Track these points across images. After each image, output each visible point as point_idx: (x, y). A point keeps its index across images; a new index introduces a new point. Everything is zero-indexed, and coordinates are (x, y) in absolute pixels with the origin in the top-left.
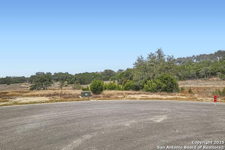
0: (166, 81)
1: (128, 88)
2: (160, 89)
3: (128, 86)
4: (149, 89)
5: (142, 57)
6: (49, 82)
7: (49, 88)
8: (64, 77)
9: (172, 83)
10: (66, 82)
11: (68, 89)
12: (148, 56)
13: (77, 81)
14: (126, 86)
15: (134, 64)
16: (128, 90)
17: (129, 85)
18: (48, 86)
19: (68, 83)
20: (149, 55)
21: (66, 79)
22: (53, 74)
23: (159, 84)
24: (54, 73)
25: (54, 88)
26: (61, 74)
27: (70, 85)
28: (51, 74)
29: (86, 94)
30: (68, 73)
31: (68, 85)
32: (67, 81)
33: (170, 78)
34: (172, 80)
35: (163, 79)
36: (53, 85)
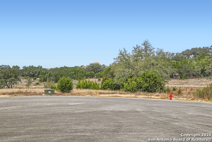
0: (148, 79)
1: (106, 87)
2: (141, 88)
3: (107, 85)
4: (128, 88)
5: (125, 50)
6: (15, 79)
7: (15, 86)
8: (36, 73)
9: (155, 81)
10: (37, 79)
11: (38, 88)
12: (133, 49)
13: (52, 78)
14: (104, 84)
15: (114, 59)
16: (106, 89)
17: (108, 83)
18: (13, 84)
19: (41, 81)
20: (135, 48)
21: (38, 75)
22: (21, 68)
23: (140, 83)
24: (24, 67)
25: (22, 87)
26: (32, 67)
27: (43, 83)
28: (18, 68)
29: (50, 92)
30: (41, 66)
31: (40, 83)
32: (40, 78)
33: (154, 77)
34: (156, 78)
35: (146, 77)
36: (20, 83)
